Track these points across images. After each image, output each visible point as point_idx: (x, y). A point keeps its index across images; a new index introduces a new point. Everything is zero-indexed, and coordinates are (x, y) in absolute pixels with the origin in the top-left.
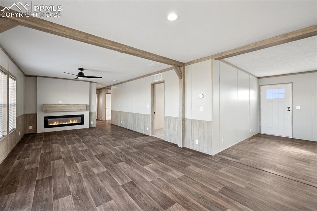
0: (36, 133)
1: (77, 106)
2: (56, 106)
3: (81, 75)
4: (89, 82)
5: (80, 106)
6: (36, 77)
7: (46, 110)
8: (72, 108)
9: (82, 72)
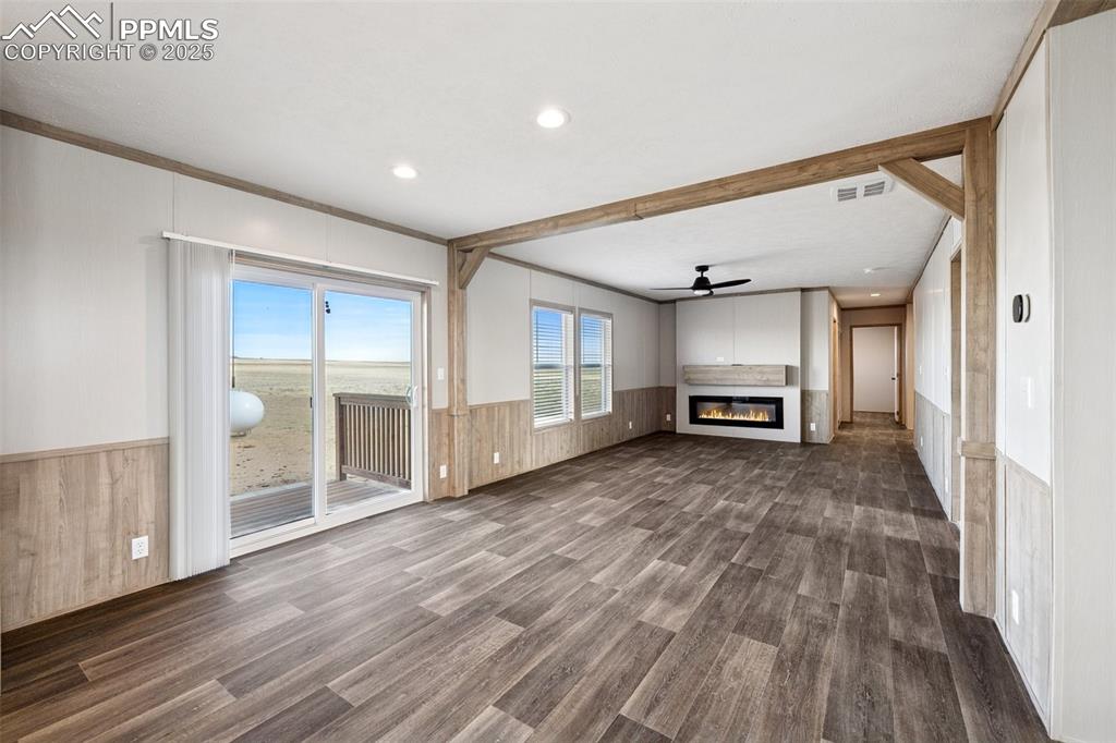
0: (674, 432)
1: (758, 369)
2: (707, 369)
3: (701, 283)
4: (799, 293)
5: (765, 370)
6: (674, 301)
7: (689, 379)
8: (746, 377)
9: (705, 274)
